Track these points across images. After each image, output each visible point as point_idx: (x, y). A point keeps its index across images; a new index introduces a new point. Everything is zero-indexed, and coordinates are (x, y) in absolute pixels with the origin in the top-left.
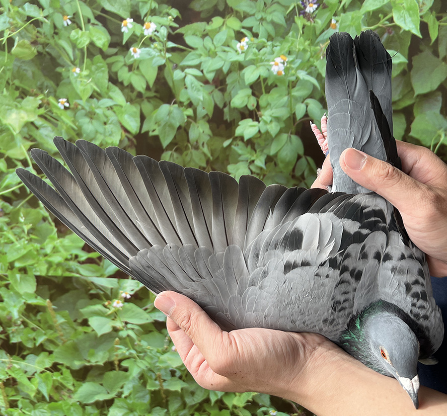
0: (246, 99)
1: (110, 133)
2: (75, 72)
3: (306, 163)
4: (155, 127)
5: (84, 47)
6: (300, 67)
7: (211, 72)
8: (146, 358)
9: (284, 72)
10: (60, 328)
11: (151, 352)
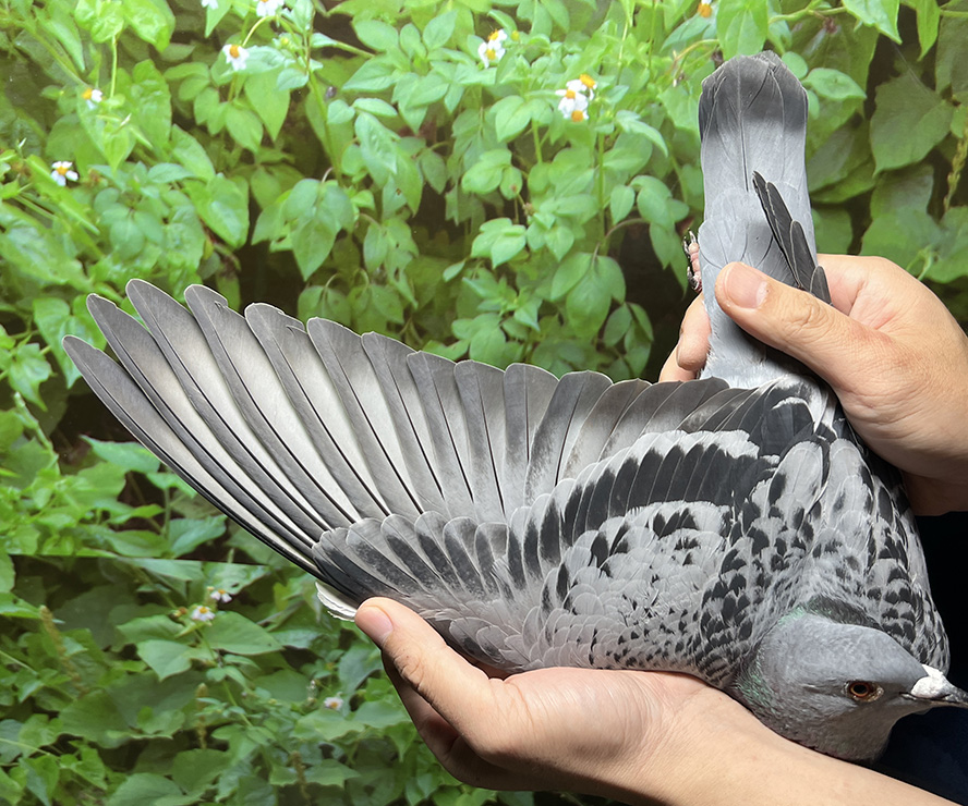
0: (499, 172)
1: (177, 242)
2: (90, 98)
3: (629, 317)
4: (285, 231)
5: (110, 40)
6: (624, 105)
7: (416, 108)
8: (267, 723)
9: (588, 114)
10: (72, 665)
11: (277, 711)
